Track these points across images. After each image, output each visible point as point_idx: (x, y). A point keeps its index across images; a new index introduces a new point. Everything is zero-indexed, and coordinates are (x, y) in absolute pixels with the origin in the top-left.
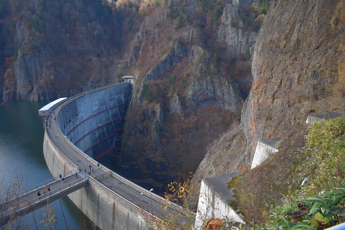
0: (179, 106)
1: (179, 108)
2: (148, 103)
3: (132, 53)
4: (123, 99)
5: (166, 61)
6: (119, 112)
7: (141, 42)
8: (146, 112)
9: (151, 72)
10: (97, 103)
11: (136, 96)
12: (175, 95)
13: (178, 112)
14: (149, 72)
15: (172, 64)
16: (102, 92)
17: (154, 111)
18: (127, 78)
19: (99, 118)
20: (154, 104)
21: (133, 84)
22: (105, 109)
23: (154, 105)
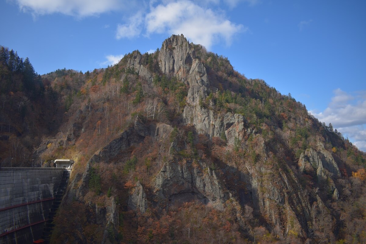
0: (144, 201)
1: (144, 204)
2: (95, 196)
3: (70, 130)
4: (52, 191)
5: (121, 139)
6: (43, 211)
7: (84, 118)
8: (91, 210)
9: (100, 152)
10: (9, 189)
11: (76, 185)
12: (138, 184)
13: (142, 209)
14: (97, 153)
15: (129, 145)
16: (20, 174)
17: (105, 208)
18: (60, 163)
19: (8, 218)
20: (104, 197)
21: (70, 171)
22: (21, 202)
23: (105, 199)
